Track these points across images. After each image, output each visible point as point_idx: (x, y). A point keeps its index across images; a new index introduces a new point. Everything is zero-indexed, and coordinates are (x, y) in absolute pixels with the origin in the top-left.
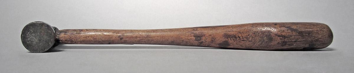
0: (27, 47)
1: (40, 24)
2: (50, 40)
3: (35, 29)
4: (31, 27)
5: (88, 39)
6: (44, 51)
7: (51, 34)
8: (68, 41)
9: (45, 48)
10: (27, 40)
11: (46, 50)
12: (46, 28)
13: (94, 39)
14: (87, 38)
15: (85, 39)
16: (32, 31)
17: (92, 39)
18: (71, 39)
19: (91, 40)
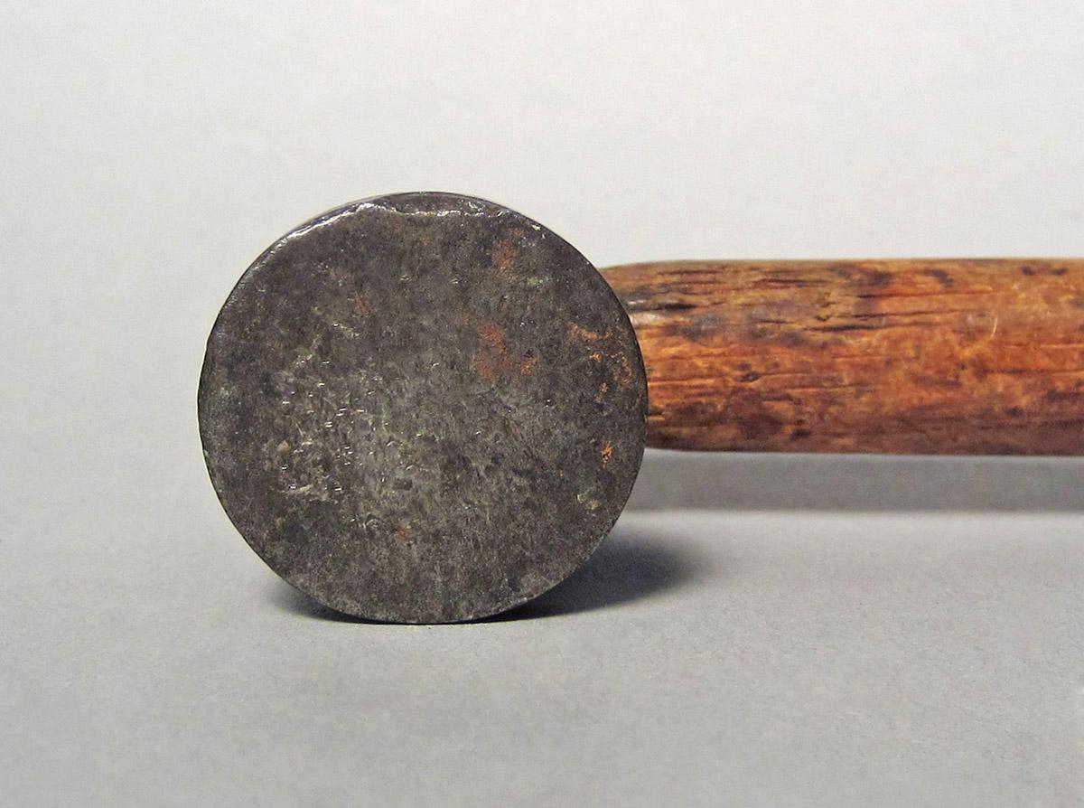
0: (279, 551)
1: (452, 236)
2: (592, 456)
3: (385, 304)
4: (339, 276)
5: (975, 391)
6: (514, 602)
7: (602, 373)
8: (719, 419)
9: (522, 565)
10: (286, 457)
11: (532, 585)
12: (532, 282)
13: (1053, 396)
14: (956, 384)
15: (934, 396)
16: (350, 333)
17: (1024, 402)
18: (755, 397)
19: (1015, 412)
